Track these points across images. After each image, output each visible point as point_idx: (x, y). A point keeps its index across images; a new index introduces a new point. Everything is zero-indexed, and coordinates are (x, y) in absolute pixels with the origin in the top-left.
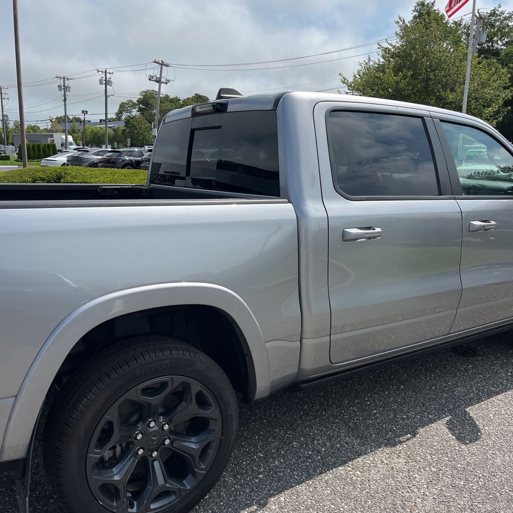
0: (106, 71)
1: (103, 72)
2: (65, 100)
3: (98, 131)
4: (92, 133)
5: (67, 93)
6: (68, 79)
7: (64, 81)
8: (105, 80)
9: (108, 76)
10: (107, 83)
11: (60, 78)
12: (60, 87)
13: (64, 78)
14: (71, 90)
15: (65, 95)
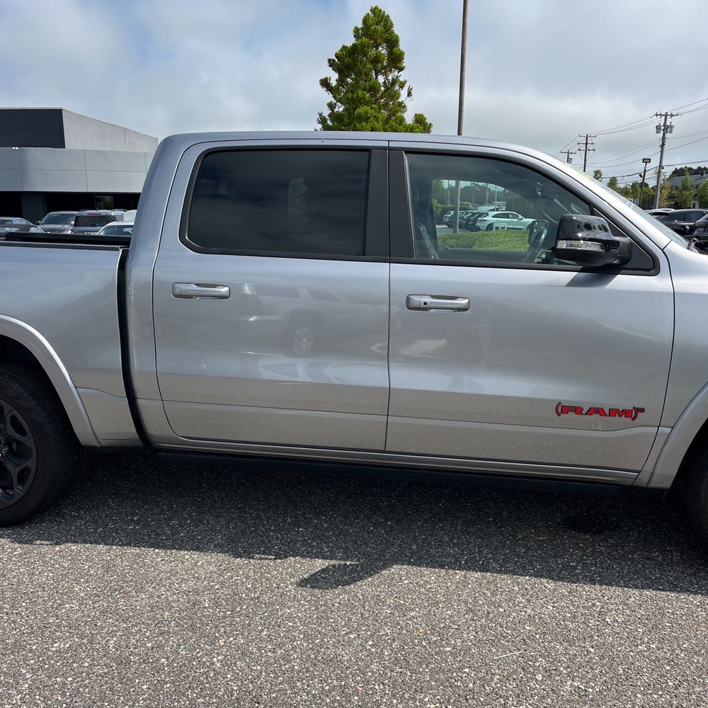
2: (662, 145)
5: (668, 135)
6: (672, 116)
7: (666, 120)
11: (661, 115)
12: (658, 128)
13: (666, 115)
14: (674, 130)
15: (664, 138)
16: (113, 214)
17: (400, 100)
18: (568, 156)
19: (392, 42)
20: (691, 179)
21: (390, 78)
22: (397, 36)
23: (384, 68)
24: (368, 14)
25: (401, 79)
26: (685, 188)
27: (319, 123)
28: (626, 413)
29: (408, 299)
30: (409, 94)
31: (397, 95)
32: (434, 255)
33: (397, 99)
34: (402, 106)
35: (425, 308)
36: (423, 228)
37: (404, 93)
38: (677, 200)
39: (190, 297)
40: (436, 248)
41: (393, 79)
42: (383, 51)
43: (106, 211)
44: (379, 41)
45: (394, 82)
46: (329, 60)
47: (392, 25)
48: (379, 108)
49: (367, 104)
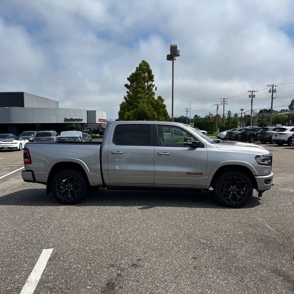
0: (273, 85)
1: (271, 86)
2: (252, 102)
3: (279, 116)
4: (275, 117)
5: (253, 99)
6: (254, 91)
7: (252, 93)
8: (272, 90)
9: (274, 88)
10: (273, 91)
11: (250, 91)
12: (250, 96)
13: (252, 91)
14: (255, 97)
15: (252, 100)
16: (50, 132)
17: (153, 91)
18: (217, 106)
19: (150, 72)
20: (266, 115)
21: (149, 84)
22: (151, 70)
23: (147, 80)
24: (141, 63)
25: (153, 84)
26: (263, 118)
27: (124, 99)
28: (200, 174)
29: (158, 153)
30: (156, 89)
31: (152, 89)
32: (163, 144)
33: (152, 91)
34: (153, 93)
35: (161, 155)
36: (161, 139)
37: (154, 88)
38: (261, 122)
39: (115, 154)
40: (164, 143)
41: (150, 84)
42: (146, 75)
43: (47, 131)
44: (145, 72)
45: (151, 85)
46: (128, 78)
47: (149, 66)
48: (146, 94)
49: (141, 93)
